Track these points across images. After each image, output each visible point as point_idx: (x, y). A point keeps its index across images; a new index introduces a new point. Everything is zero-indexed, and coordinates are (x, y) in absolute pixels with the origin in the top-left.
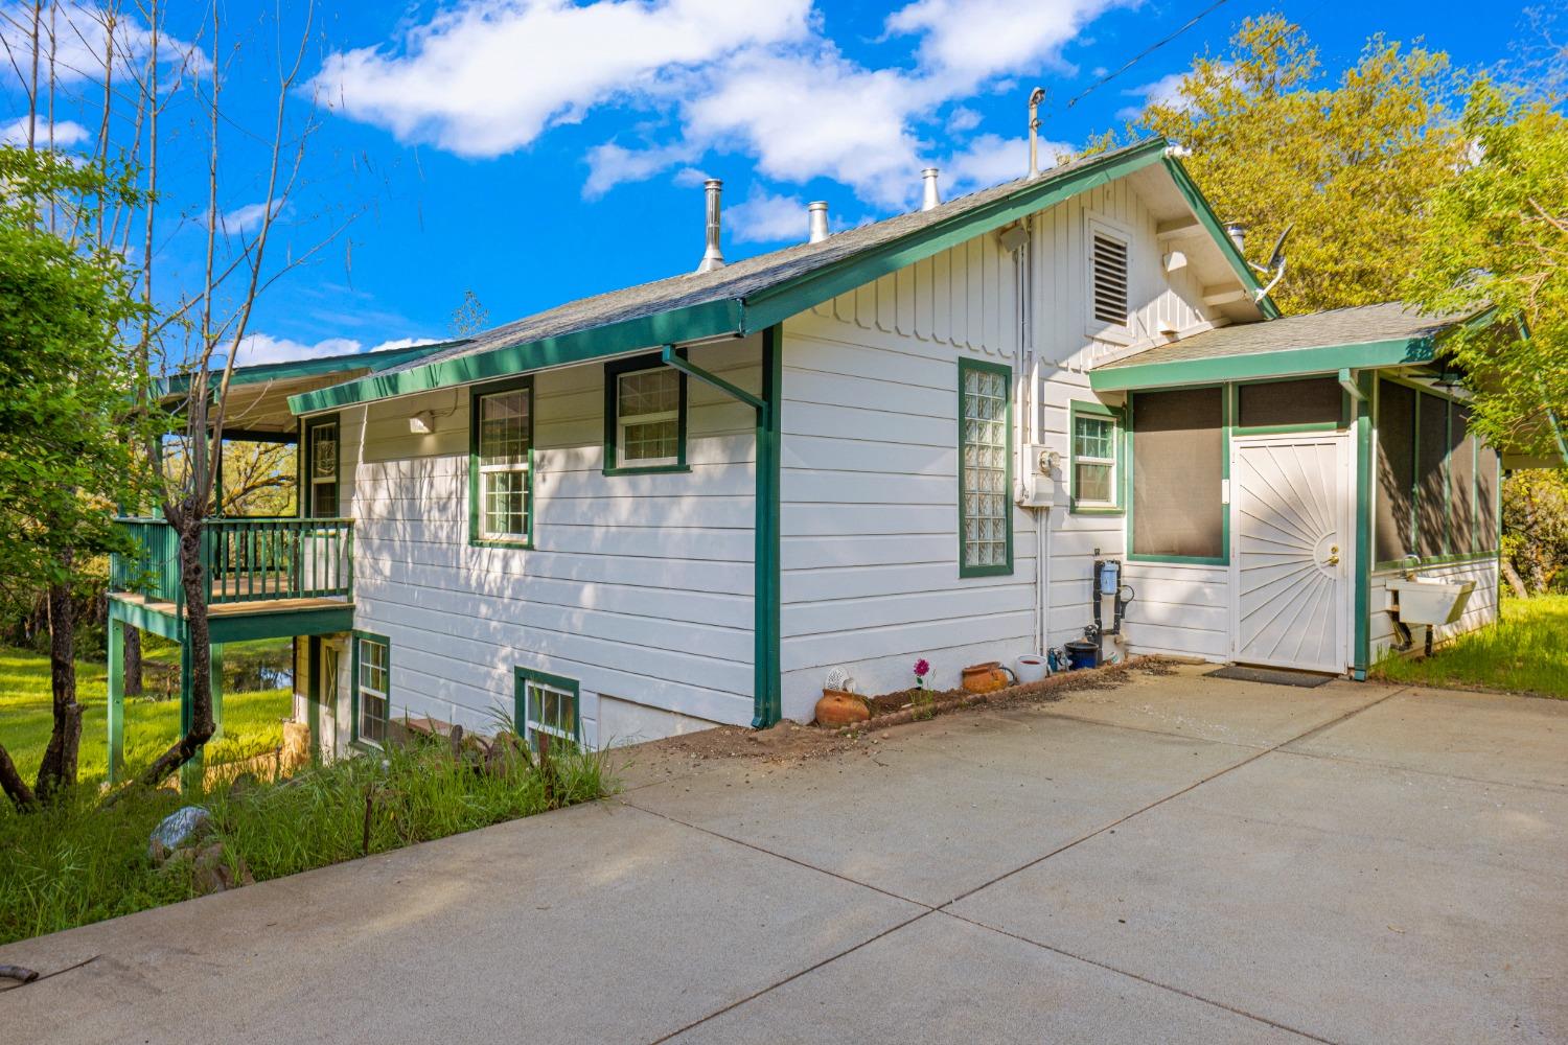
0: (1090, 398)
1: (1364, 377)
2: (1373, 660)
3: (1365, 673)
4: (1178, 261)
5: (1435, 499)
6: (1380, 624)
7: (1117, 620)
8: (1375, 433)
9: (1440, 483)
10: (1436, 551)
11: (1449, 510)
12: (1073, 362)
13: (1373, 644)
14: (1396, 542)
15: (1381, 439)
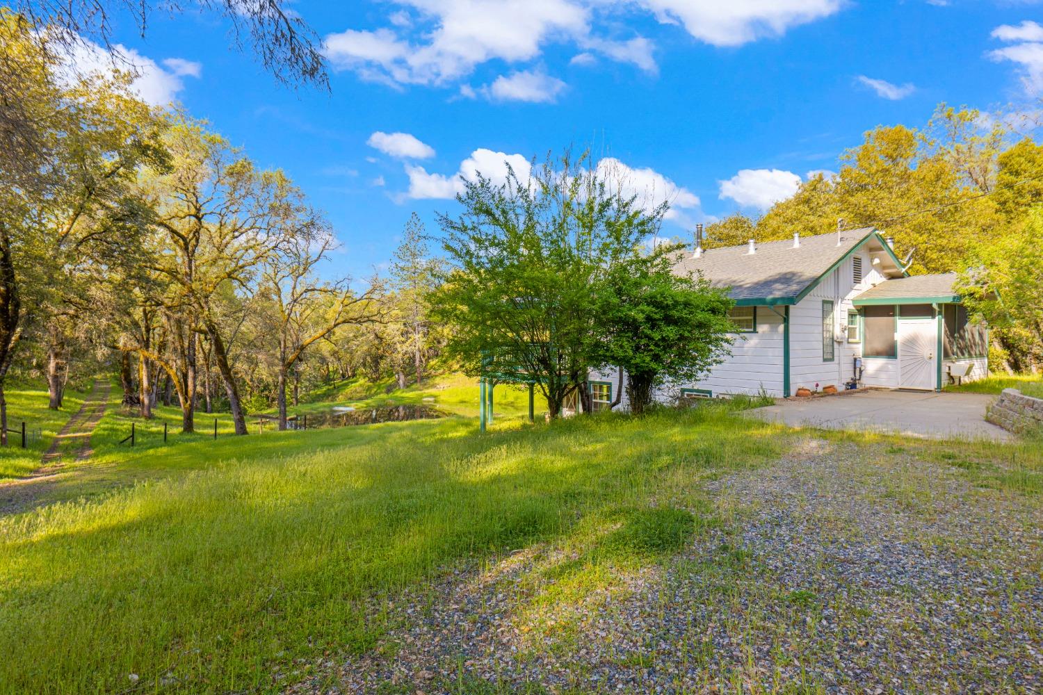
0: (852, 308)
1: (940, 305)
2: (943, 386)
3: (940, 390)
4: (877, 261)
5: (962, 338)
6: (944, 377)
7: (860, 376)
8: (943, 320)
9: (964, 331)
10: (963, 354)
11: (967, 341)
12: (847, 298)
13: (942, 382)
14: (950, 352)
15: (946, 322)
